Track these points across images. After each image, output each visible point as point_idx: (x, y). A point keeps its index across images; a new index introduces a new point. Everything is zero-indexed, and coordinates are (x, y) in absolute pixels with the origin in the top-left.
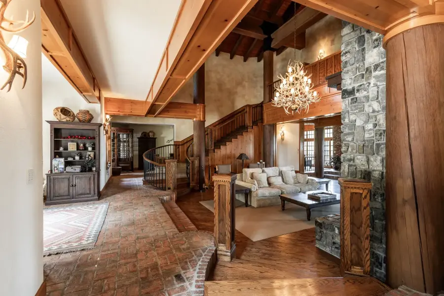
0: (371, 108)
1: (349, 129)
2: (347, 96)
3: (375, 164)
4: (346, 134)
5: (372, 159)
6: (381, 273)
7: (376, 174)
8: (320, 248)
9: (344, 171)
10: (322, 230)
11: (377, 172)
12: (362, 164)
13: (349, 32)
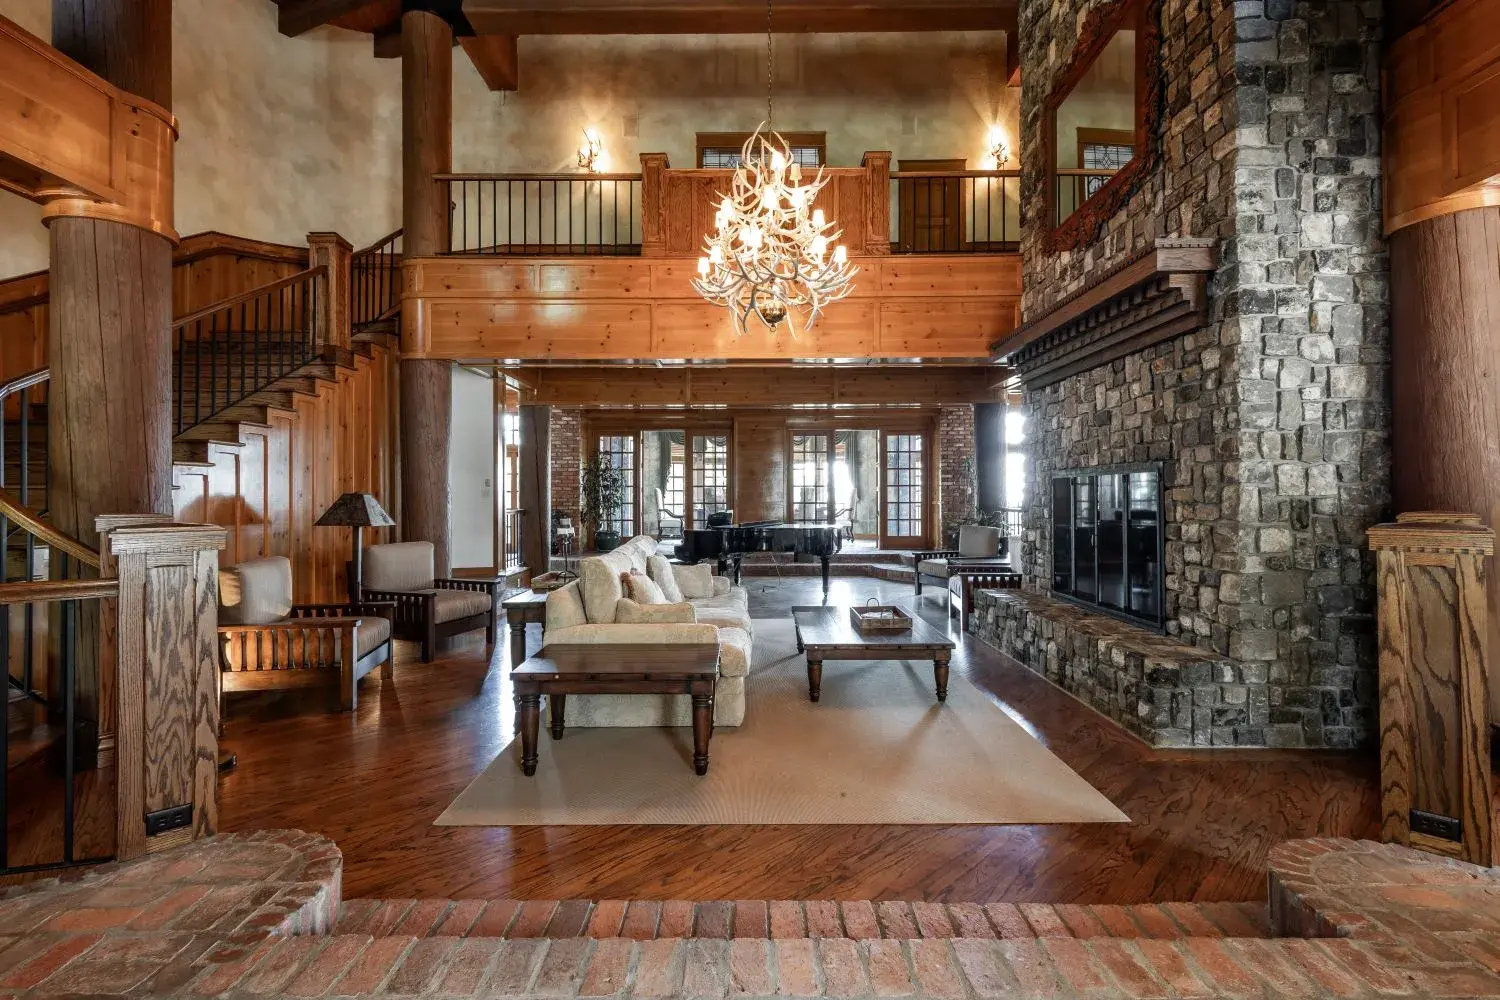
0: (1315, 349)
1: (1260, 397)
2: (1256, 309)
3: (1321, 482)
4: (1254, 409)
5: (1314, 471)
6: (1341, 732)
7: (1326, 506)
8: (1174, 747)
9: (1248, 506)
10: (1178, 691)
11: (1329, 501)
12: (1293, 485)
13: (1257, 144)
